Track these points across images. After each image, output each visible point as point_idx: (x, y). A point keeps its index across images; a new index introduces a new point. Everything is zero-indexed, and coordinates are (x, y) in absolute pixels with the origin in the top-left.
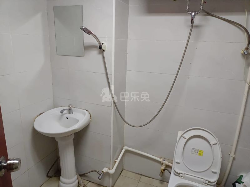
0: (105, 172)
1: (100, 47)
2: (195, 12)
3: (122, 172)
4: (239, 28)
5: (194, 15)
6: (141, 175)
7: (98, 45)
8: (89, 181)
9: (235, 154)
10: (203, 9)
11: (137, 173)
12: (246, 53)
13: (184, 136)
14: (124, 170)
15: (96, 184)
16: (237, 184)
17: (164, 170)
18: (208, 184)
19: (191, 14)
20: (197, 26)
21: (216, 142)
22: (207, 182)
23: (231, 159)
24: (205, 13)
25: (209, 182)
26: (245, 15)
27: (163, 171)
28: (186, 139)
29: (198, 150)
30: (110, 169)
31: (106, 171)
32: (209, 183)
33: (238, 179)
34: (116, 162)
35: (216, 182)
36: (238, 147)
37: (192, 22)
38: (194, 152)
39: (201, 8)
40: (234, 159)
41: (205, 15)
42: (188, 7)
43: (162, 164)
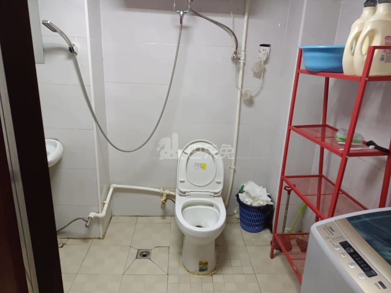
0: (93, 217)
1: (71, 50)
2: (183, 11)
3: (111, 219)
4: (226, 30)
5: (183, 14)
6: (136, 216)
7: (67, 46)
8: (69, 238)
9: (235, 165)
10: (190, 8)
11: (131, 216)
12: (235, 57)
13: (185, 151)
14: (114, 216)
15: (80, 238)
16: (240, 194)
17: (166, 201)
18: (214, 197)
19: (179, 13)
20: (186, 27)
21: (217, 152)
22: (213, 194)
23: (232, 171)
24: (193, 13)
25: (215, 193)
26: (231, 17)
27: (164, 202)
28: (187, 154)
29: (201, 164)
30: (98, 213)
31: (95, 216)
32: (215, 195)
33: (240, 190)
34: (105, 203)
35: (220, 193)
36: (238, 158)
37: (181, 22)
38: (197, 167)
39: (189, 7)
40: (235, 171)
41: (193, 15)
42: (175, 5)
43: (162, 195)
